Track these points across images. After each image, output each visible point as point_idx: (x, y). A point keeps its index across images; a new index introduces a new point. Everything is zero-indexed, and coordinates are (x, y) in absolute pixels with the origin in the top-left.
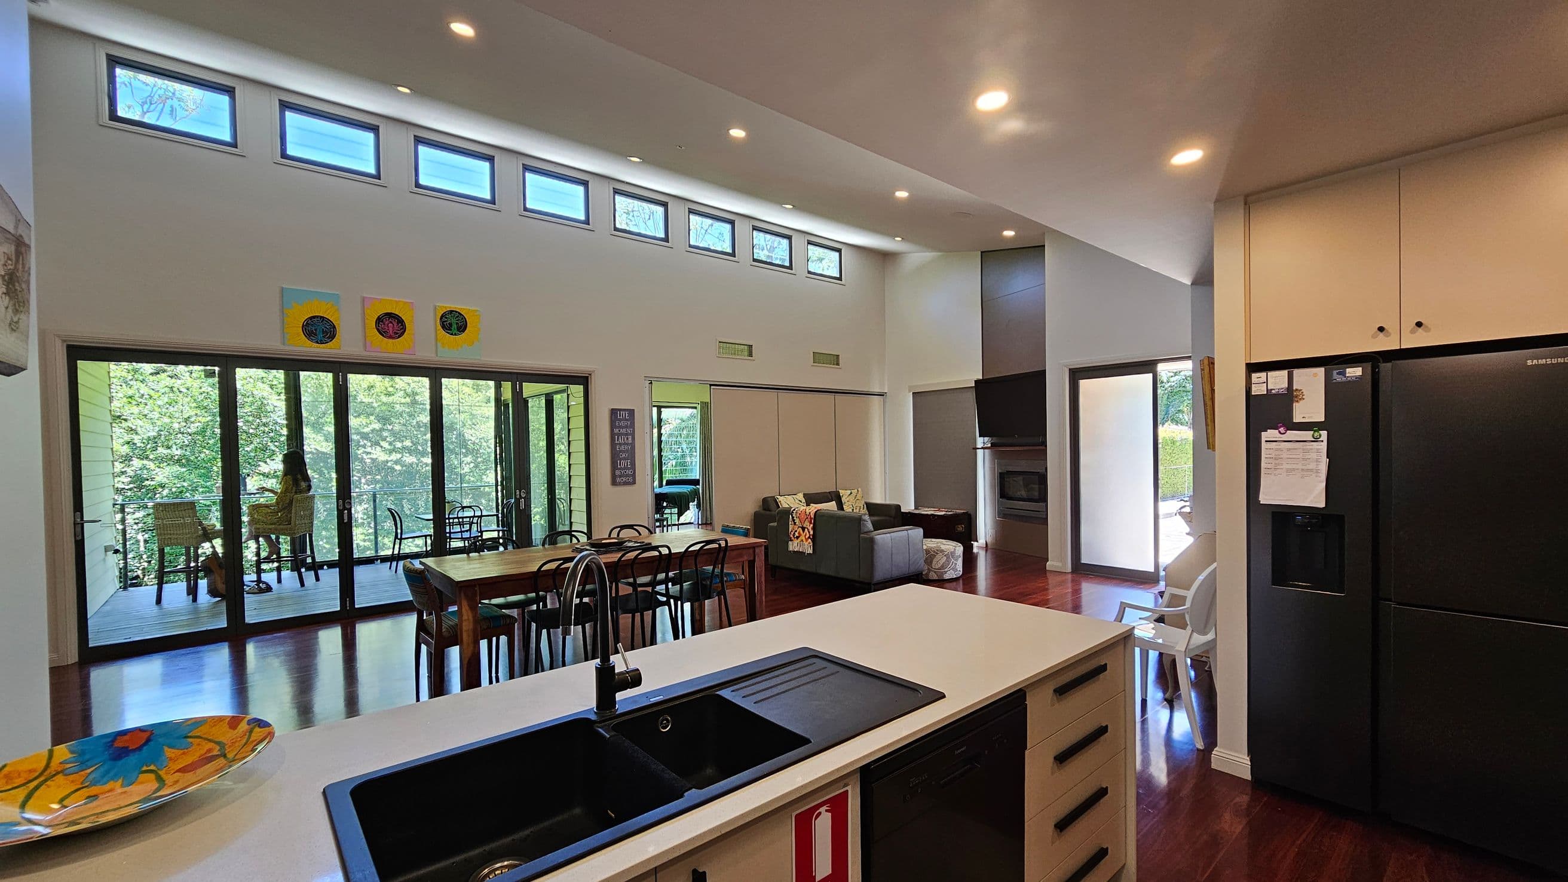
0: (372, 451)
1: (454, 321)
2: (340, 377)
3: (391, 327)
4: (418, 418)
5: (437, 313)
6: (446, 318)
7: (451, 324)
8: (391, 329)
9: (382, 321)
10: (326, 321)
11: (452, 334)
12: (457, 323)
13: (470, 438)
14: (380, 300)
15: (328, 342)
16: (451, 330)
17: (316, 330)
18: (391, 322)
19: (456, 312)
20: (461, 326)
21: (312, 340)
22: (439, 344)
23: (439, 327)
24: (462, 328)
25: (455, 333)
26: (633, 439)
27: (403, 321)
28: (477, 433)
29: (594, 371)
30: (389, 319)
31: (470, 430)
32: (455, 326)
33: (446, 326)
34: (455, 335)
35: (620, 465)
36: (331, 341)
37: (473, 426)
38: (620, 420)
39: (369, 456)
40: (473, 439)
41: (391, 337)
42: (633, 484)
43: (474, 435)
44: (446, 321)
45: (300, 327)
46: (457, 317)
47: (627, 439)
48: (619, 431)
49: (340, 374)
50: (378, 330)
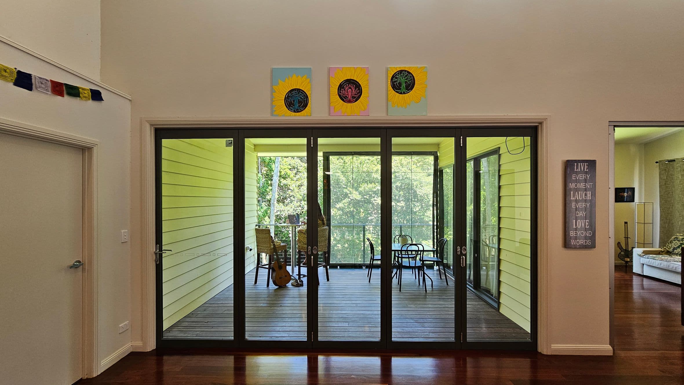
0: (377, 199)
1: (403, 80)
2: (312, 140)
3: (350, 92)
4: (396, 184)
5: (389, 74)
6: (396, 78)
7: (400, 84)
8: (350, 94)
9: (343, 88)
10: (301, 93)
11: (401, 93)
12: (406, 82)
13: (420, 193)
14: (341, 69)
15: (302, 111)
16: (400, 89)
17: (294, 101)
18: (350, 88)
19: (405, 71)
20: (409, 85)
21: (291, 110)
22: (390, 103)
23: (390, 88)
24: (410, 86)
25: (404, 92)
26: (594, 194)
27: (360, 85)
28: (423, 191)
29: (546, 119)
30: (349, 85)
31: (419, 190)
32: (404, 85)
33: (396, 87)
34: (404, 93)
35: (576, 225)
36: (304, 109)
37: (421, 187)
38: (577, 173)
39: (375, 202)
40: (421, 194)
41: (350, 102)
42: (591, 248)
43: (421, 192)
44: (396, 81)
45: (283, 100)
46: (406, 76)
47: (586, 195)
48: (576, 185)
49: (312, 138)
50: (340, 96)
